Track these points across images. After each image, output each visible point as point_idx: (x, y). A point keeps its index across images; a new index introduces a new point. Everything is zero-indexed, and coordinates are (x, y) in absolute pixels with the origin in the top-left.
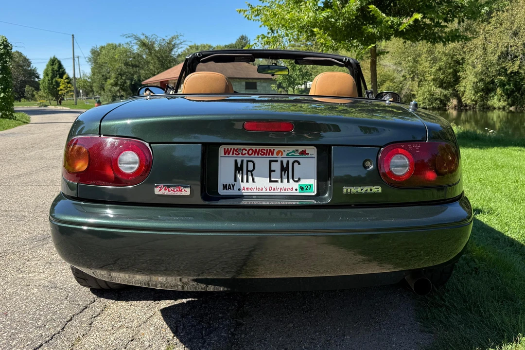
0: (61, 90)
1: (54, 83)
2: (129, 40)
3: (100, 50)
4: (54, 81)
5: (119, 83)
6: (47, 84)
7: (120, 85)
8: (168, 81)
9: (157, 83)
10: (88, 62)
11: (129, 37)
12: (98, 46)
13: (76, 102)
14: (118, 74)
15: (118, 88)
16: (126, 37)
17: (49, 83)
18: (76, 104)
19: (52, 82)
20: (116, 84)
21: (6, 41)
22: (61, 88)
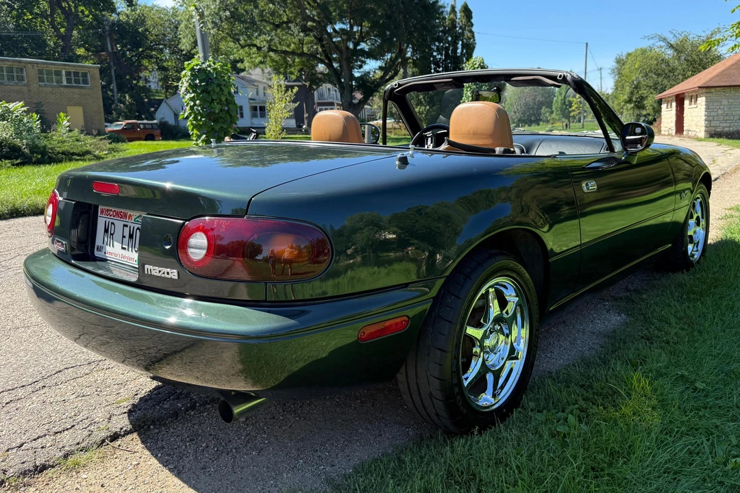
0: (574, 111)
1: (567, 103)
2: (652, 42)
3: (626, 58)
4: (566, 101)
5: (634, 99)
6: (559, 104)
7: (635, 102)
8: (684, 93)
9: (672, 96)
10: (611, 74)
11: (652, 38)
12: (624, 54)
13: (583, 125)
14: (634, 88)
15: (632, 105)
16: (649, 39)
17: (561, 104)
18: (583, 128)
19: (565, 103)
20: (630, 101)
21: (483, 63)
22: (573, 108)
